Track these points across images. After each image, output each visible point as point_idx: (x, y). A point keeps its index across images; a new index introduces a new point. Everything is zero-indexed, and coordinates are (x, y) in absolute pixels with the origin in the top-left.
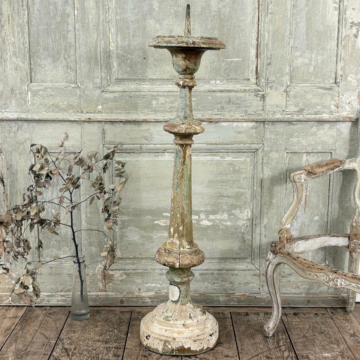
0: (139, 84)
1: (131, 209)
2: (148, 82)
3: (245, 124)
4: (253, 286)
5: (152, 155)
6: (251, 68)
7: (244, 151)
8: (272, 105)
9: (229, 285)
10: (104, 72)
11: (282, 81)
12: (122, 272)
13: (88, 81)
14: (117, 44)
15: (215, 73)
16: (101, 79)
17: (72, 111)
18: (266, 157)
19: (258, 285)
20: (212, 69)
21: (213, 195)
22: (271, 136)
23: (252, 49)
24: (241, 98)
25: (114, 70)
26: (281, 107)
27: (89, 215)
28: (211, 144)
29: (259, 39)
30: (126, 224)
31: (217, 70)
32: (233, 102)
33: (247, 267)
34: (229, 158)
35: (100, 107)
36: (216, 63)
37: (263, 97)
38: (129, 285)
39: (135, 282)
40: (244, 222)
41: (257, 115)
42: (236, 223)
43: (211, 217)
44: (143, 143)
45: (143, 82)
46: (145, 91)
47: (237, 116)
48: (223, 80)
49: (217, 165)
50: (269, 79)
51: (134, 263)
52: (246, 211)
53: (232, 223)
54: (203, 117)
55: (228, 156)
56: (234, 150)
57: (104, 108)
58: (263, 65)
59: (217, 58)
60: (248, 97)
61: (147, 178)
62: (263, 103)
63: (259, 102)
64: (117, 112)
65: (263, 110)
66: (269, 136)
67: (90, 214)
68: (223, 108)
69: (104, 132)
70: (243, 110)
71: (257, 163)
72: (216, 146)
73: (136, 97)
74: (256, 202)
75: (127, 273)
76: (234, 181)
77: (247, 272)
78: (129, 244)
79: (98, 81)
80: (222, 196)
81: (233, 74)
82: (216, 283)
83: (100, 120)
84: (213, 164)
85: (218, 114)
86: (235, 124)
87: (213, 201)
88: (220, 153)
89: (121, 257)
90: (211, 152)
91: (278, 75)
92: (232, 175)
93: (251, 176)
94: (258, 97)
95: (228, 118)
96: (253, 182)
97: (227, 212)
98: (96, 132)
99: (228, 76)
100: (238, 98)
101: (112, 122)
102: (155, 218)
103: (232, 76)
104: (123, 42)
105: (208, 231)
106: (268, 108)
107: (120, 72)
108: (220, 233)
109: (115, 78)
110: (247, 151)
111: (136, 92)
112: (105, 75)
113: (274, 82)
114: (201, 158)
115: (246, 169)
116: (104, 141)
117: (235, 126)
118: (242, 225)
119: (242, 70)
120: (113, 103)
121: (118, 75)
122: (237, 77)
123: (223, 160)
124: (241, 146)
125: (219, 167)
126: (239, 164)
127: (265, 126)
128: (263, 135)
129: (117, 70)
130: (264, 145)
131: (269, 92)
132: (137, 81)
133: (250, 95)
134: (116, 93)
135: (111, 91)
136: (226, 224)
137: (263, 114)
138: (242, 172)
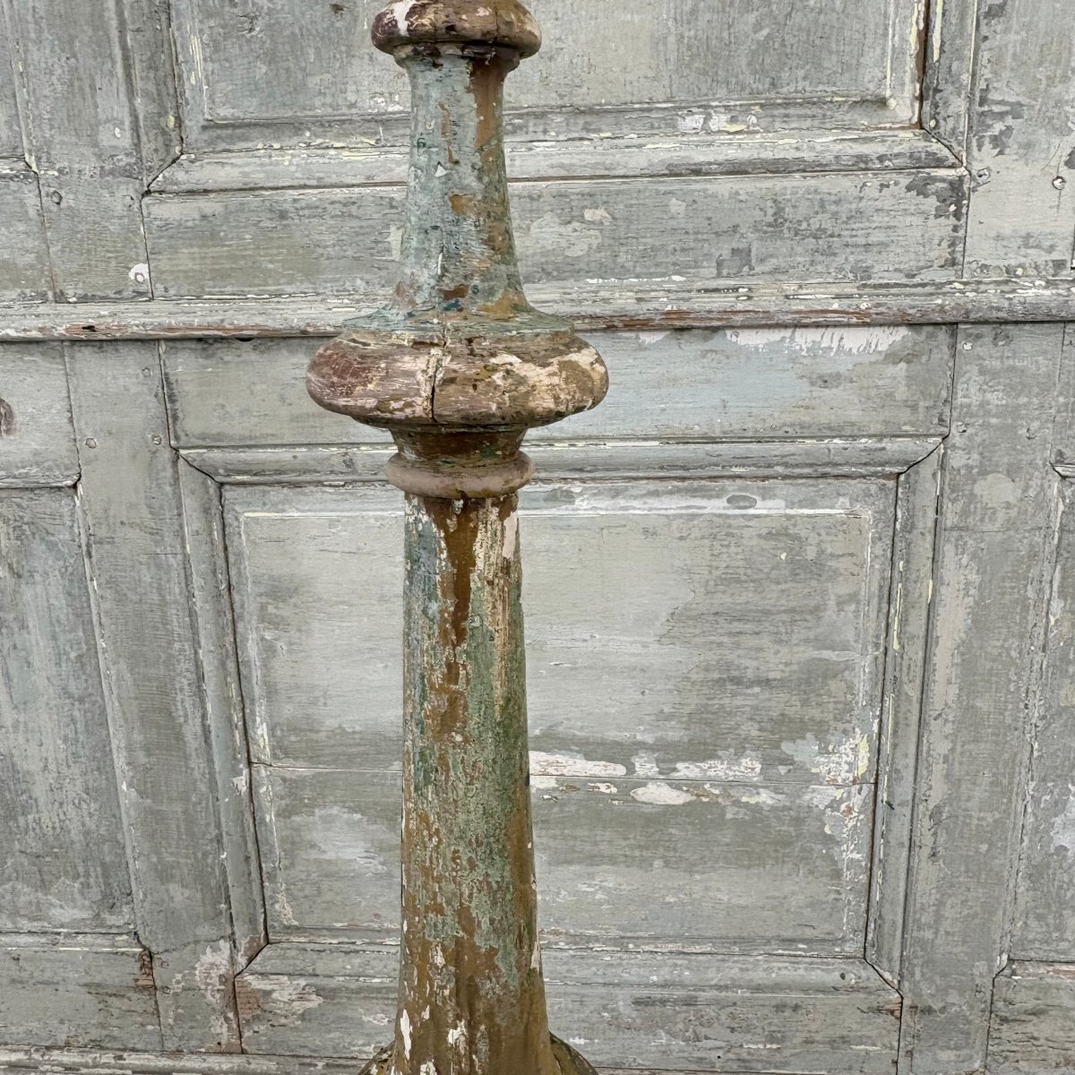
0: (319, 147)
1: (323, 735)
2: (364, 134)
3: (855, 340)
4: (867, 1053)
6: (893, 39)
7: (846, 469)
8: (998, 238)
9: (761, 1046)
10: (146, 94)
11: (1059, 103)
12: (303, 982)
13: (74, 139)
15: (705, 73)
16: (135, 128)
17: (14, 294)
18: (954, 501)
19: (892, 1048)
20: (689, 48)
21: (694, 677)
24: (837, 202)
25: (193, 81)
26: (1046, 244)
27: (142, 758)
28: (684, 440)
30: (307, 793)
31: (716, 57)
32: (799, 222)
33: (843, 976)
34: (770, 503)
35: (140, 270)
36: (708, 16)
37: (956, 195)
38: (338, 1034)
39: (361, 1024)
40: (838, 794)
41: (919, 290)
42: (799, 797)
43: (685, 770)
44: (353, 440)
45: (338, 137)
46: (349, 180)
47: (819, 296)
48: (747, 110)
49: (713, 537)
50: (993, 96)
51: (353, 947)
52: (846, 748)
53: (781, 797)
54: (645, 306)
55: (768, 495)
56: (797, 466)
57: (162, 273)
58: (962, 17)
60: (877, 194)
61: (383, 599)
62: (955, 229)
63: (932, 221)
64: (222, 293)
65: (953, 263)
66: (975, 398)
67: (149, 754)
68: (742, 255)
69: (168, 393)
70: (848, 267)
71: (909, 527)
72: (708, 447)
73: (306, 212)
74: (897, 708)
75: (324, 989)
76: (793, 611)
77: (843, 998)
78: (326, 876)
79: (118, 137)
80: (737, 681)
81: (801, 73)
82: (707, 1038)
83: (140, 331)
84: (696, 533)
85: (716, 290)
86: (804, 338)
87: (693, 701)
88: (727, 482)
89: (296, 923)
90: (683, 479)
91: (1041, 74)
92: (783, 586)
93: (875, 588)
94: (926, 196)
95: (773, 309)
96: (883, 618)
97: (757, 748)
98: (133, 390)
99: (773, 84)
100: (822, 204)
101: (205, 342)
103: (795, 83)
105: (673, 831)
106: (979, 249)
107: (223, 86)
108: (727, 837)
109: (202, 122)
110: (863, 471)
111: (305, 187)
112: (153, 108)
113: (1016, 110)
114: (635, 503)
115: (852, 555)
116: (175, 431)
117: (804, 347)
118: (827, 807)
119: (847, 49)
120: (200, 247)
121: (213, 102)
122: (821, 87)
123: (743, 516)
124: (831, 446)
125: (725, 550)
126: (819, 534)
127: (959, 346)
128: (944, 394)
129: (207, 77)
130: (950, 441)
131: (988, 169)
132: (308, 134)
133: (888, 186)
134: (212, 195)
135: (184, 187)
136: (752, 801)
137: (951, 283)
138: (835, 571)
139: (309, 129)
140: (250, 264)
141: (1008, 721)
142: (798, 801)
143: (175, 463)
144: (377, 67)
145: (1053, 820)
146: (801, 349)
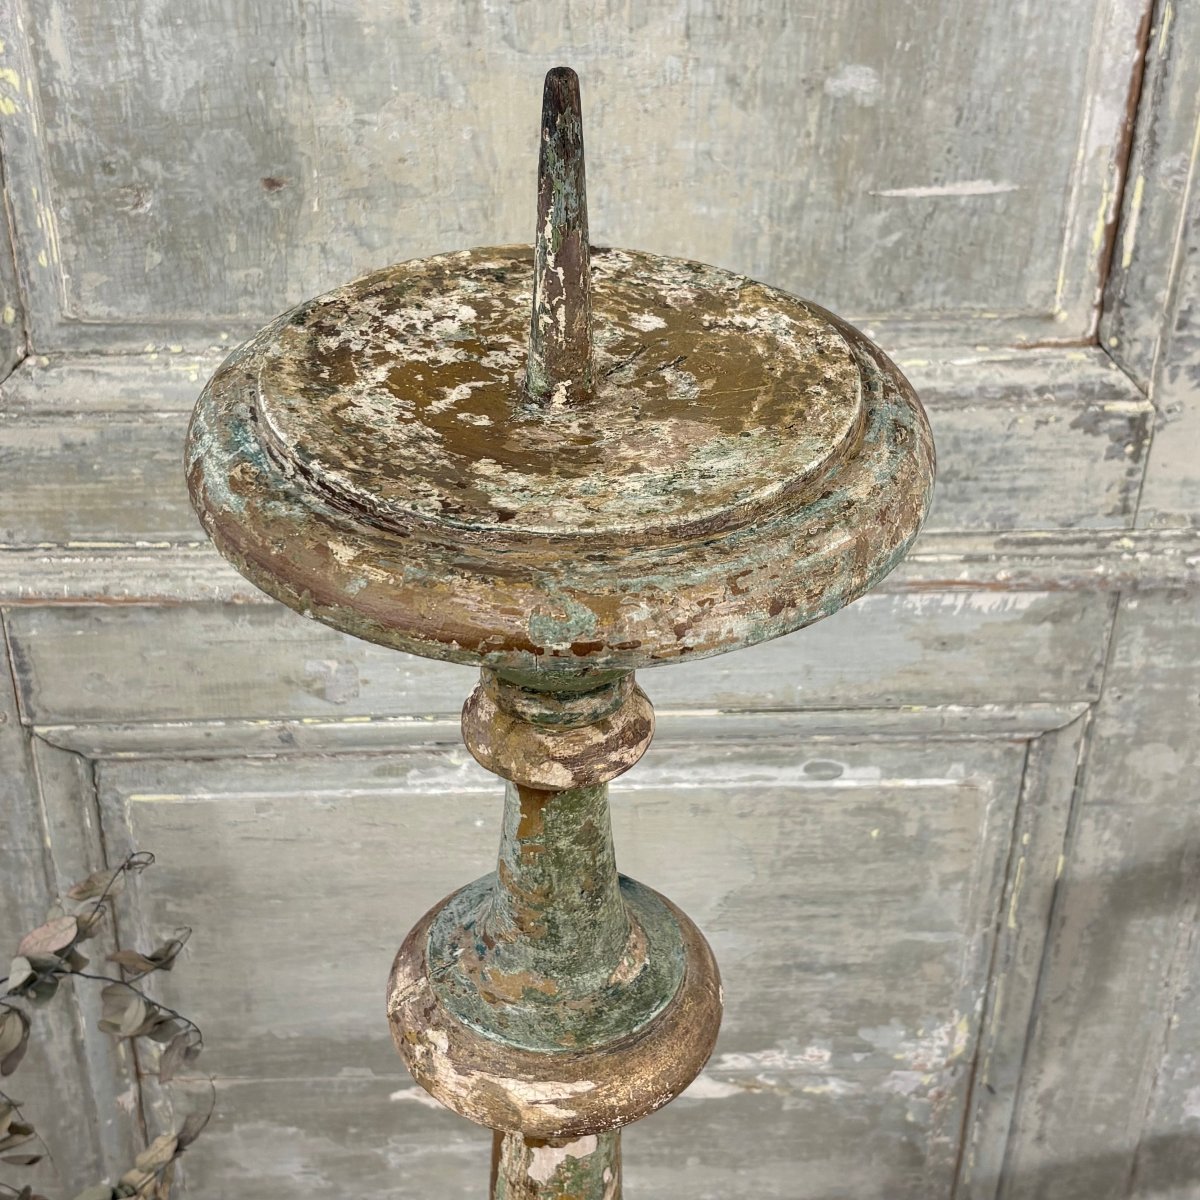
1: (244, 1044)
3: (987, 600)
5: (362, 767)
6: (1071, 239)
7: (962, 736)
8: (1185, 483)
14: (45, 80)
18: (1099, 773)
20: (788, 252)
21: (750, 964)
22: (1157, 660)
23: (1099, 108)
24: (978, 440)
25: (43, 260)
28: (754, 709)
29: (1161, 33)
30: (222, 1109)
31: (825, 264)
34: (861, 772)
36: (817, 214)
37: (1138, 430)
40: (927, 1079)
41: (1076, 549)
42: (877, 1084)
43: (733, 1061)
47: (943, 557)
49: (784, 814)
50: (1194, 320)
52: (942, 1031)
53: (853, 1085)
55: (857, 761)
58: (1166, 220)
59: (828, 180)
60: (1029, 431)
61: (333, 891)
62: (1131, 473)
63: (1100, 463)
64: (94, 540)
66: (1137, 661)
69: (16, 661)
70: (984, 515)
71: (1041, 798)
72: (784, 717)
74: (1007, 989)
76: (883, 891)
80: (807, 968)
81: (940, 287)
84: (761, 810)
88: (805, 748)
90: (747, 746)
93: (990, 862)
94: (1096, 434)
96: (997, 893)
97: (827, 1036)
99: (902, 300)
100: (956, 443)
102: (393, 1078)
104: (95, 63)
105: (713, 1126)
106: (1159, 496)
107: (93, 278)
108: (783, 1129)
109: (57, 318)
110: (985, 737)
114: (682, 774)
115: (963, 830)
116: (28, 707)
117: (918, 605)
118: (911, 1093)
119: (1006, 257)
120: (61, 483)
121: (79, 297)
122: (966, 304)
123: (824, 790)
124: (946, 715)
125: (798, 828)
126: (923, 809)
127: (1122, 605)
128: (1097, 657)
129: (67, 263)
130: (1101, 709)
131: (1181, 403)
132: (224, 336)
133: (1046, 423)
134: (80, 417)
135: (35, 408)
136: (818, 1090)
137: (1118, 538)
138: (941, 850)
139: (227, 331)
140: (139, 504)
141: (1144, 1000)
142: (875, 1089)
143: (27, 744)
144: (332, 261)
145: (1186, 1091)
146: (914, 608)
